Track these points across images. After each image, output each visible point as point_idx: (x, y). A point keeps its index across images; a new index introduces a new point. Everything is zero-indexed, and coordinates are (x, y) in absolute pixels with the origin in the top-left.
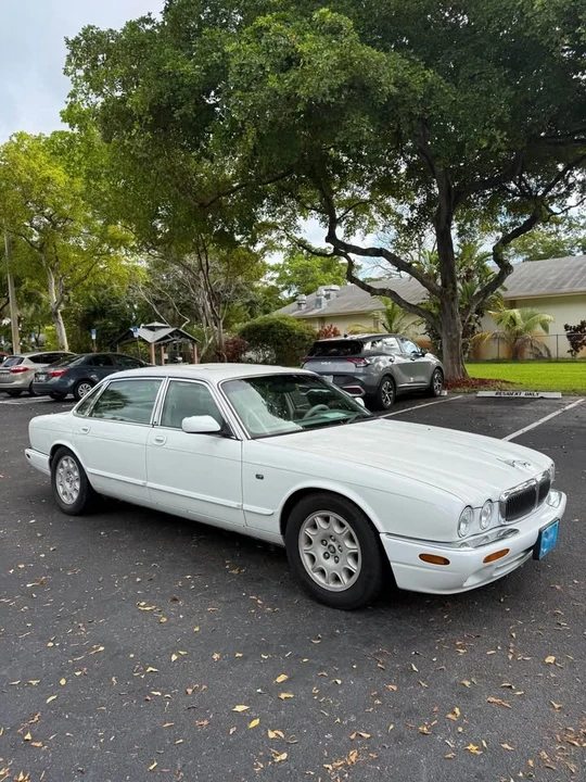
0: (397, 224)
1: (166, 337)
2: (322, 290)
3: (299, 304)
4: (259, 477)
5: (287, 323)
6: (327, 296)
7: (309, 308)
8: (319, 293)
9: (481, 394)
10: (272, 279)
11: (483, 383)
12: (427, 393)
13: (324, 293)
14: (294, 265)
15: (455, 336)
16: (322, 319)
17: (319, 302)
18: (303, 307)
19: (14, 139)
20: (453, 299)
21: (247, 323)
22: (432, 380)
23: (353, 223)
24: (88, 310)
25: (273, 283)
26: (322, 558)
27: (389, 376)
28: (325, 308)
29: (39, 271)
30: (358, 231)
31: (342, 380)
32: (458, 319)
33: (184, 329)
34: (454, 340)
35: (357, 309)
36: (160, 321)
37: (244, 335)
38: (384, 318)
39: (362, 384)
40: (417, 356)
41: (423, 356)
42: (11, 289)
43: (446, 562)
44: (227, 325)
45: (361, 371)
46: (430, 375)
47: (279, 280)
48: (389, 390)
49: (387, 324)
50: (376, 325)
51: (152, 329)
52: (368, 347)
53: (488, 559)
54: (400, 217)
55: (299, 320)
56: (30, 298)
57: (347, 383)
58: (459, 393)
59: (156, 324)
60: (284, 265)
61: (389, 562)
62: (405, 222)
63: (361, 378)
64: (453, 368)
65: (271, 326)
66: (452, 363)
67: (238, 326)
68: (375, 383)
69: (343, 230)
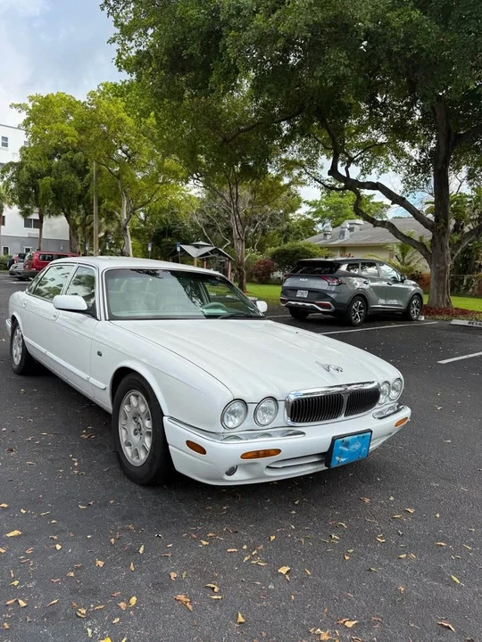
0: (408, 164)
1: (207, 254)
2: (347, 224)
3: (325, 235)
4: (100, 354)
5: (311, 249)
6: (351, 230)
7: (333, 239)
8: (343, 225)
9: (456, 322)
10: (309, 213)
11: (464, 313)
12: (403, 316)
13: (348, 226)
14: (330, 202)
15: (442, 268)
16: (343, 249)
17: (342, 233)
18: (329, 237)
19: (101, 88)
20: (444, 234)
21: (278, 248)
22: (409, 305)
23: (370, 163)
24: (159, 230)
25: (309, 217)
26: (132, 434)
27: (361, 296)
28: (348, 239)
29: (116, 195)
30: (374, 171)
31: (316, 295)
32: (448, 252)
33: (225, 249)
34: (442, 272)
35: (376, 241)
36: (206, 241)
37: (274, 258)
38: (398, 251)
39: (333, 301)
40: (395, 281)
41: (402, 281)
42: (95, 208)
43: (203, 451)
44: (261, 248)
45: (333, 289)
46: (407, 299)
47: (316, 214)
48: (360, 309)
49: (400, 256)
50: (391, 256)
51: (198, 247)
52: (344, 268)
53: (245, 456)
54: (411, 159)
55: (321, 248)
56: (110, 217)
57: (319, 299)
58: (435, 320)
59: (201, 243)
60: (321, 201)
61: (167, 445)
62: (414, 163)
63: (332, 296)
64: (438, 297)
65: (297, 251)
66: (438, 293)
67: (271, 250)
68: (346, 300)
69: (359, 168)
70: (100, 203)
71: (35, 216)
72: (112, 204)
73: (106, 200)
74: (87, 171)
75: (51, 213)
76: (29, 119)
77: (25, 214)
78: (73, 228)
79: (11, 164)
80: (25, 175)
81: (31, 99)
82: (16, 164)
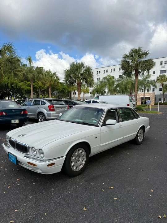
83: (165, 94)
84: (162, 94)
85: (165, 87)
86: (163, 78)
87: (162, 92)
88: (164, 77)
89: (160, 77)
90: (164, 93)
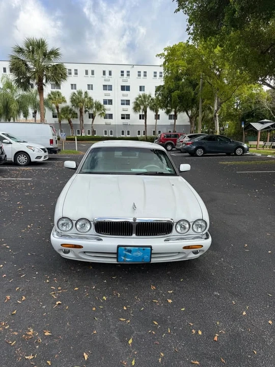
29: (212, 96)
42: (200, 105)
59: (266, 120)
70: (203, 102)
71: (173, 113)
72: (209, 102)
73: (206, 100)
74: (197, 84)
75: (180, 111)
76: (166, 61)
77: (168, 112)
78: (191, 118)
79: (160, 86)
80: (166, 91)
81: (165, 49)
82: (162, 86)
83: (62, 123)
84: (58, 122)
85: (62, 111)
86: (57, 97)
87: (57, 119)
88: (59, 95)
89: (52, 96)
90: (60, 122)
